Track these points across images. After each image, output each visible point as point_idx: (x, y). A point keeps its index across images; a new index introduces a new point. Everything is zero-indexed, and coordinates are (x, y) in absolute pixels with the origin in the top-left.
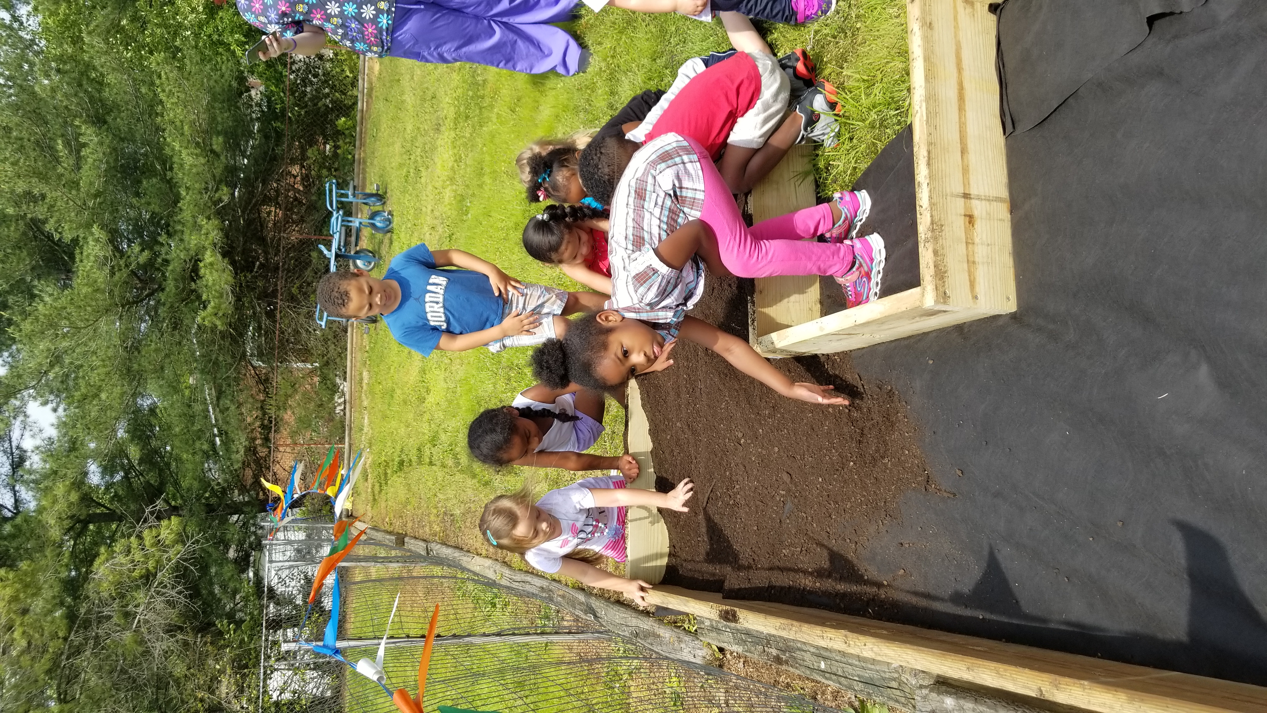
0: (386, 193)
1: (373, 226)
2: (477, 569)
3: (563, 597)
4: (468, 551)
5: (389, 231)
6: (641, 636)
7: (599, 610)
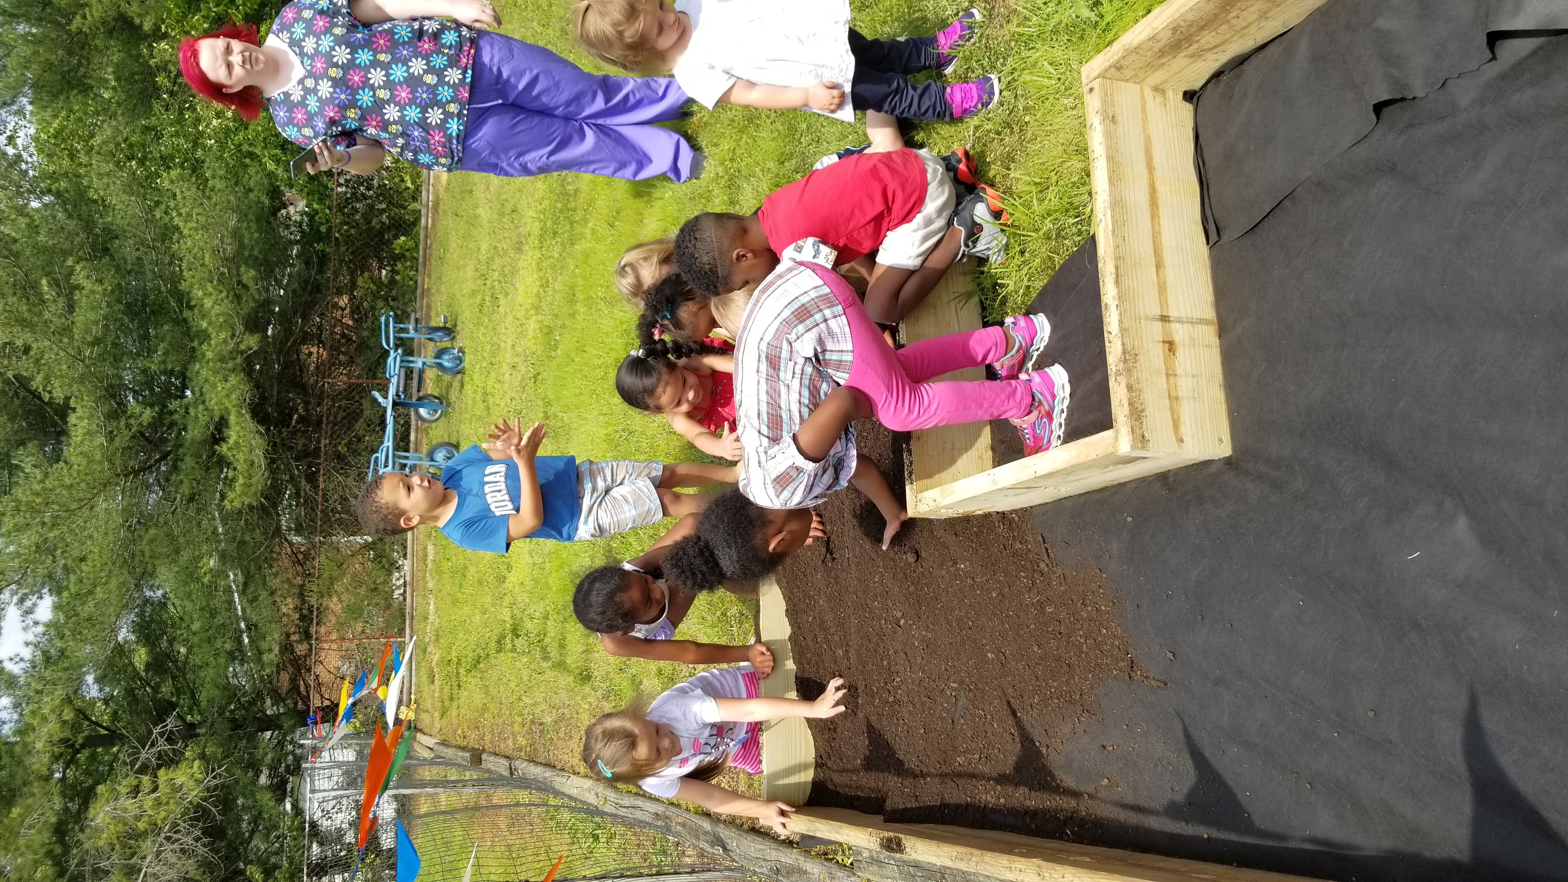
0: (455, 325)
1: (440, 366)
2: (574, 792)
3: (683, 825)
4: (563, 770)
5: (459, 372)
6: (783, 872)
7: (729, 841)
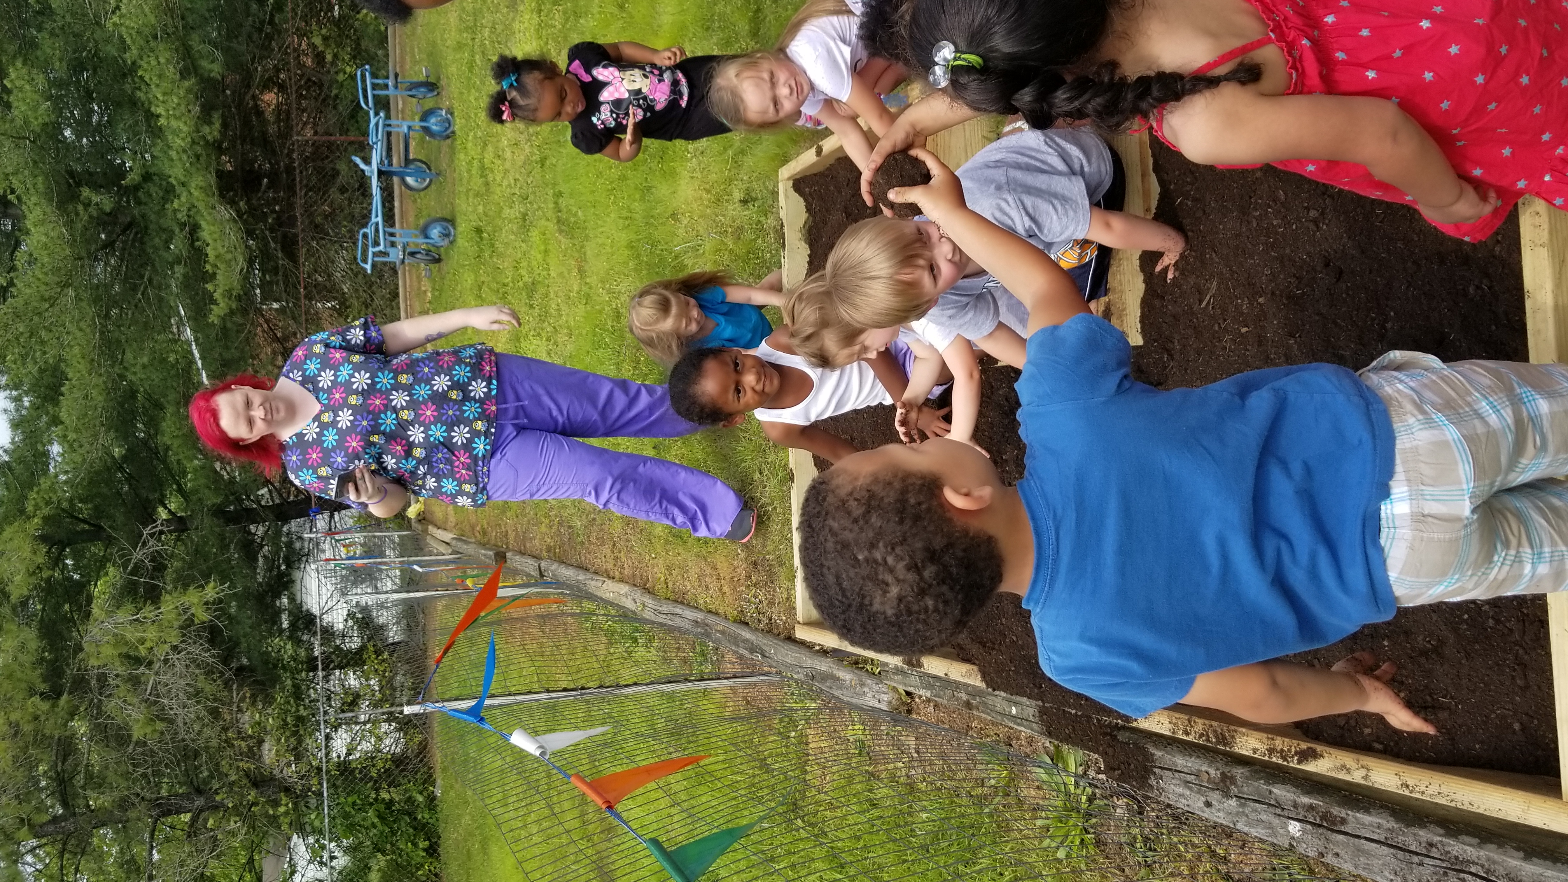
0: (439, 79)
1: (426, 130)
2: (610, 596)
3: (723, 633)
4: (596, 573)
5: (448, 137)
6: (818, 677)
7: (767, 649)
